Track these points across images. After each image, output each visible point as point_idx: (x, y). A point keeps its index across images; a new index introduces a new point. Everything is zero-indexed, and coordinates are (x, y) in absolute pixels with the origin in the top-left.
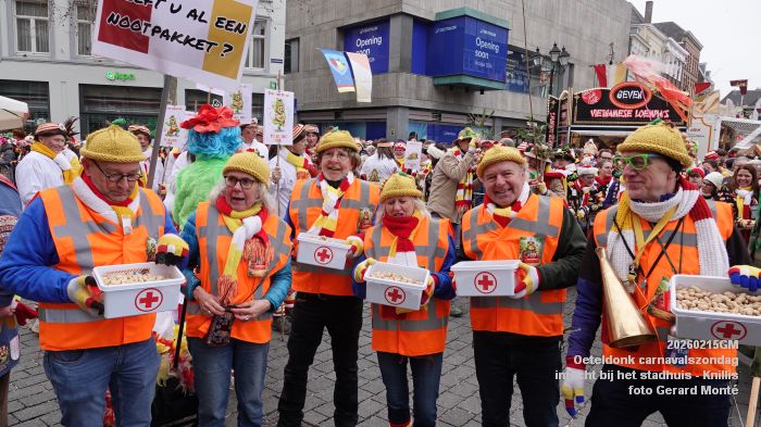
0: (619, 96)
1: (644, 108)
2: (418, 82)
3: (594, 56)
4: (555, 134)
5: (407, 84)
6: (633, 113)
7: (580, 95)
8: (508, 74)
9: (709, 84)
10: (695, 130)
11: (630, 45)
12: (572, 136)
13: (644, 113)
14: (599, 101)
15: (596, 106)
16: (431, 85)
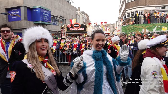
0: (75, 26)
1: (79, 28)
2: (30, 23)
3: (70, 18)
4: (63, 34)
5: (27, 23)
6: (78, 29)
7: (67, 26)
8: (52, 21)
9: (91, 24)
10: (89, 32)
11: (76, 16)
12: (66, 34)
13: (80, 29)
14: (71, 27)
15: (70, 28)
16: (33, 23)
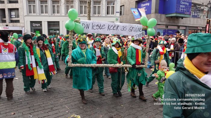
2: (161, 16)
5: (157, 17)
8: (191, 12)
16: (165, 17)
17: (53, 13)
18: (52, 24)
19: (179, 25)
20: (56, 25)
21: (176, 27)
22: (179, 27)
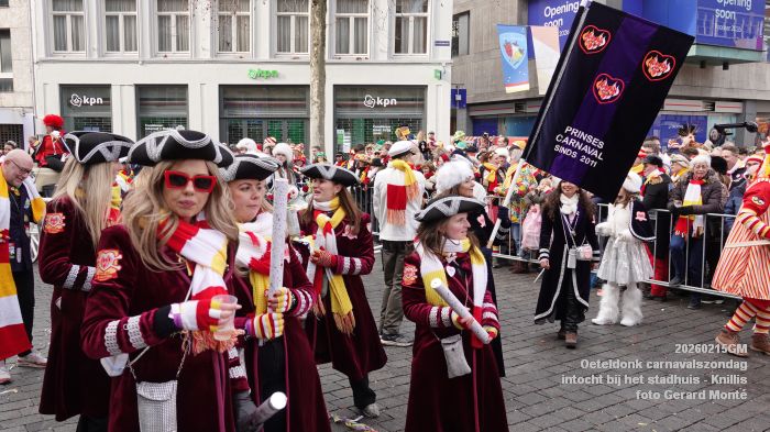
17: (161, 49)
18: (155, 95)
19: (713, 95)
20: (170, 99)
21: (700, 103)
22: (713, 105)
